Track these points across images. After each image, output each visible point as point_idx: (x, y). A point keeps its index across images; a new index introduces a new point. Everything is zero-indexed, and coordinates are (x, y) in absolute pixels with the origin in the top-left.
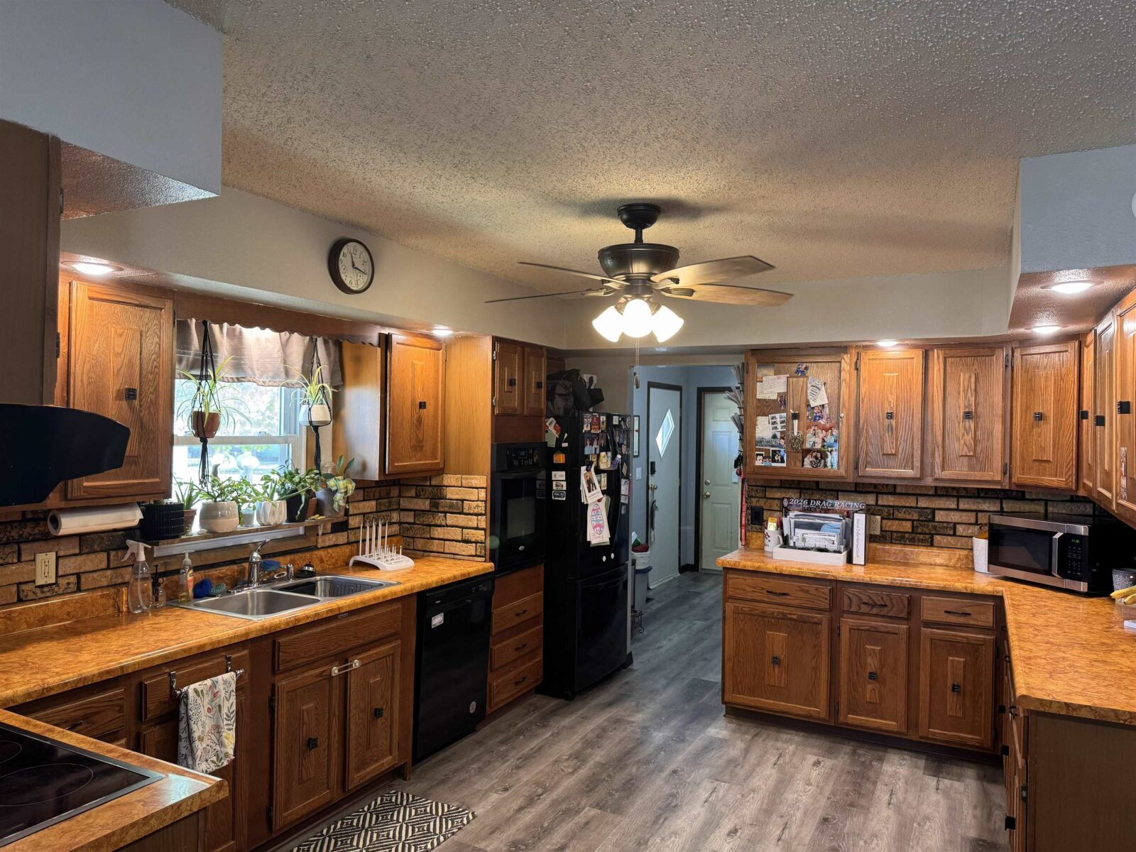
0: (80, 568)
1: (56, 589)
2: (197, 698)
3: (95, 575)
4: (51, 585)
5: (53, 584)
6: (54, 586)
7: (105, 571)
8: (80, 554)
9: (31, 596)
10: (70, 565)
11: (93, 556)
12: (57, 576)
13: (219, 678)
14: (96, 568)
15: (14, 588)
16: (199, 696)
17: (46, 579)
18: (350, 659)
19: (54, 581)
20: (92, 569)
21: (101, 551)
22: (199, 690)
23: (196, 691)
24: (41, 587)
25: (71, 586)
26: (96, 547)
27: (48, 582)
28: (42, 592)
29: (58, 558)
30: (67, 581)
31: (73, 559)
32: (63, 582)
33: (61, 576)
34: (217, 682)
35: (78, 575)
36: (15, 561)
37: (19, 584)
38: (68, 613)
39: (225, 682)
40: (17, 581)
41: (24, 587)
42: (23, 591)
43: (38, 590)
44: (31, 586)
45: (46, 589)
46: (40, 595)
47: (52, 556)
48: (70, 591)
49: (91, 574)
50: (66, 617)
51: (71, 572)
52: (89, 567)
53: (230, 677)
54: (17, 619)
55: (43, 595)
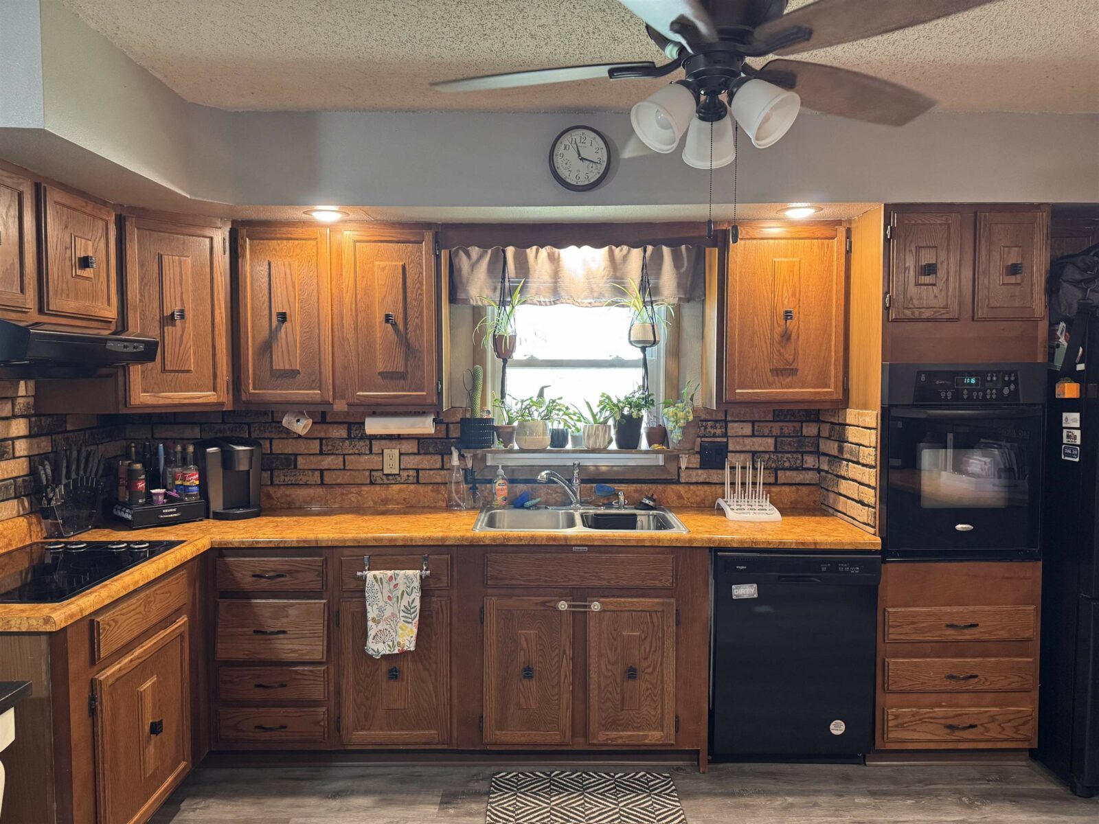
0: (418, 465)
1: (399, 479)
2: (375, 583)
3: (432, 472)
4: (395, 475)
5: (397, 475)
6: (397, 476)
7: (439, 471)
8: (418, 454)
9: (379, 481)
10: (411, 462)
11: (428, 457)
12: (400, 469)
13: (402, 572)
14: (432, 467)
15: (367, 473)
16: (377, 582)
17: (391, 470)
18: (589, 599)
19: (398, 473)
20: (428, 467)
21: (437, 454)
22: (378, 577)
23: (375, 577)
24: (387, 475)
25: (411, 478)
26: (431, 449)
27: (393, 473)
28: (388, 480)
29: (401, 454)
30: (407, 474)
31: (412, 457)
32: (404, 474)
33: (404, 469)
34: (398, 575)
35: (417, 470)
36: (368, 452)
37: (371, 470)
38: (405, 499)
39: (407, 577)
40: (370, 468)
41: (374, 473)
42: (373, 476)
43: (384, 477)
44: (380, 473)
45: (390, 478)
46: (386, 481)
47: (396, 452)
48: (410, 482)
49: (427, 472)
50: (402, 501)
51: (411, 467)
52: (425, 465)
53: (414, 574)
54: (366, 496)
55: (388, 482)
